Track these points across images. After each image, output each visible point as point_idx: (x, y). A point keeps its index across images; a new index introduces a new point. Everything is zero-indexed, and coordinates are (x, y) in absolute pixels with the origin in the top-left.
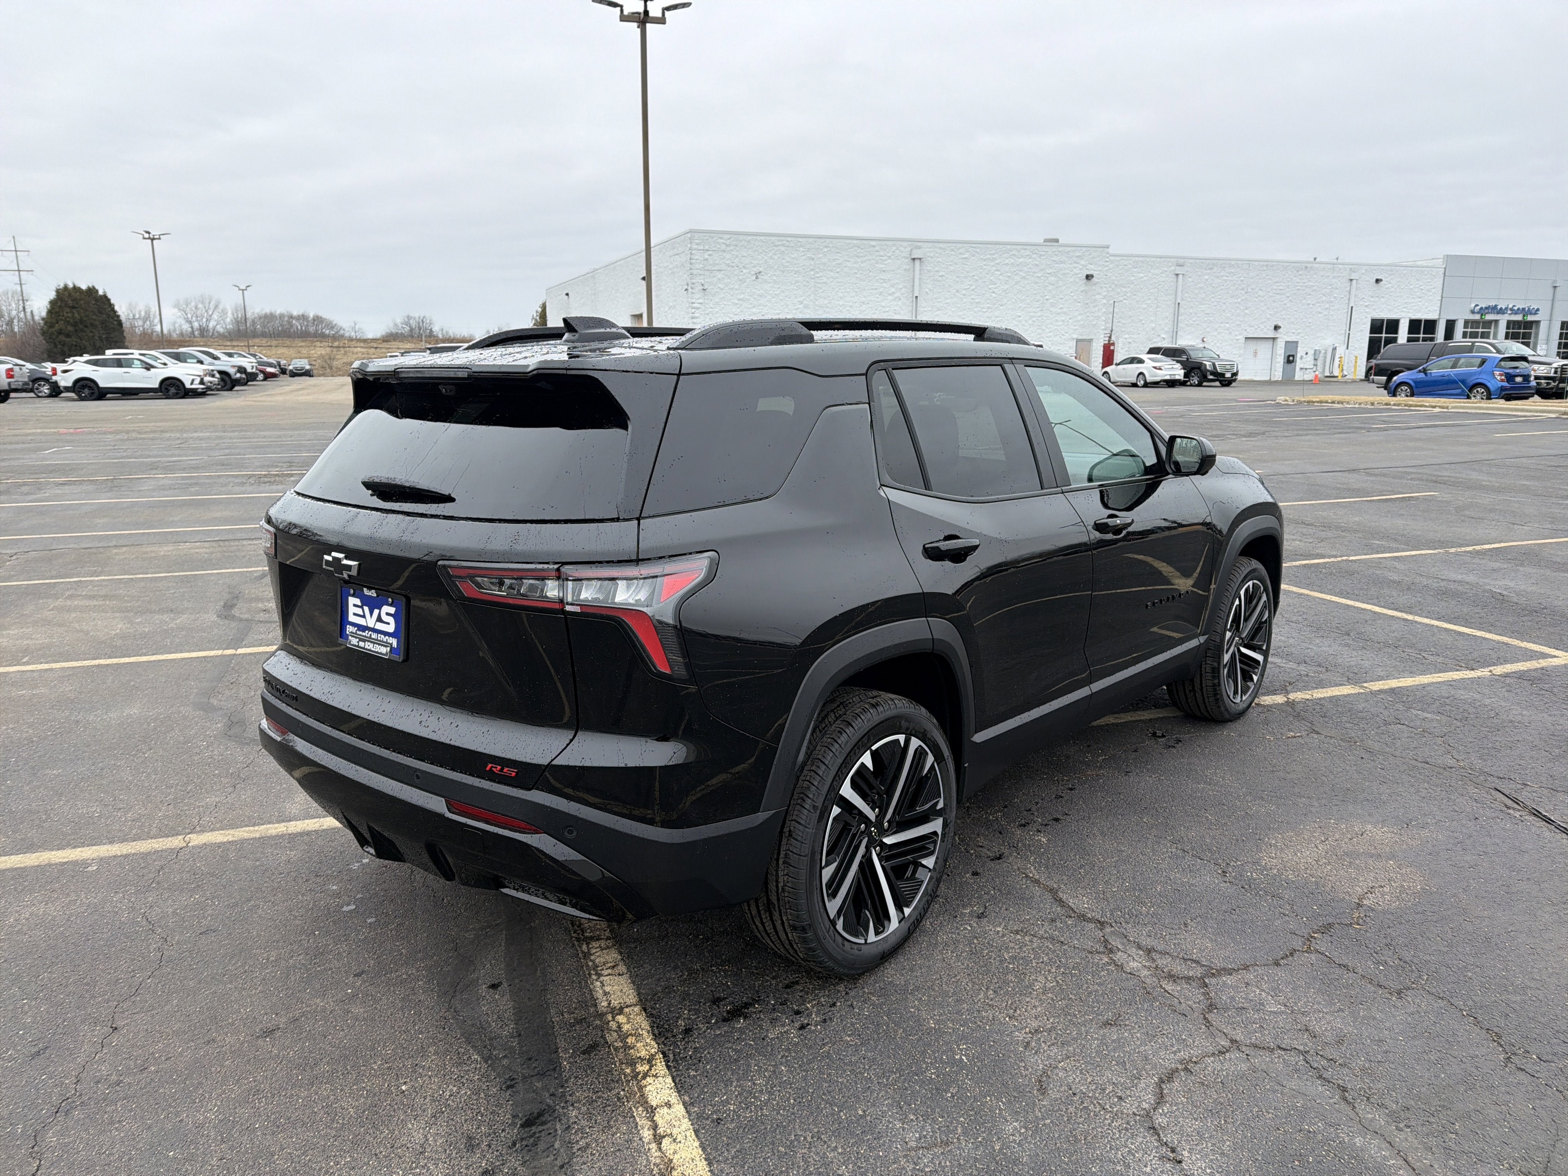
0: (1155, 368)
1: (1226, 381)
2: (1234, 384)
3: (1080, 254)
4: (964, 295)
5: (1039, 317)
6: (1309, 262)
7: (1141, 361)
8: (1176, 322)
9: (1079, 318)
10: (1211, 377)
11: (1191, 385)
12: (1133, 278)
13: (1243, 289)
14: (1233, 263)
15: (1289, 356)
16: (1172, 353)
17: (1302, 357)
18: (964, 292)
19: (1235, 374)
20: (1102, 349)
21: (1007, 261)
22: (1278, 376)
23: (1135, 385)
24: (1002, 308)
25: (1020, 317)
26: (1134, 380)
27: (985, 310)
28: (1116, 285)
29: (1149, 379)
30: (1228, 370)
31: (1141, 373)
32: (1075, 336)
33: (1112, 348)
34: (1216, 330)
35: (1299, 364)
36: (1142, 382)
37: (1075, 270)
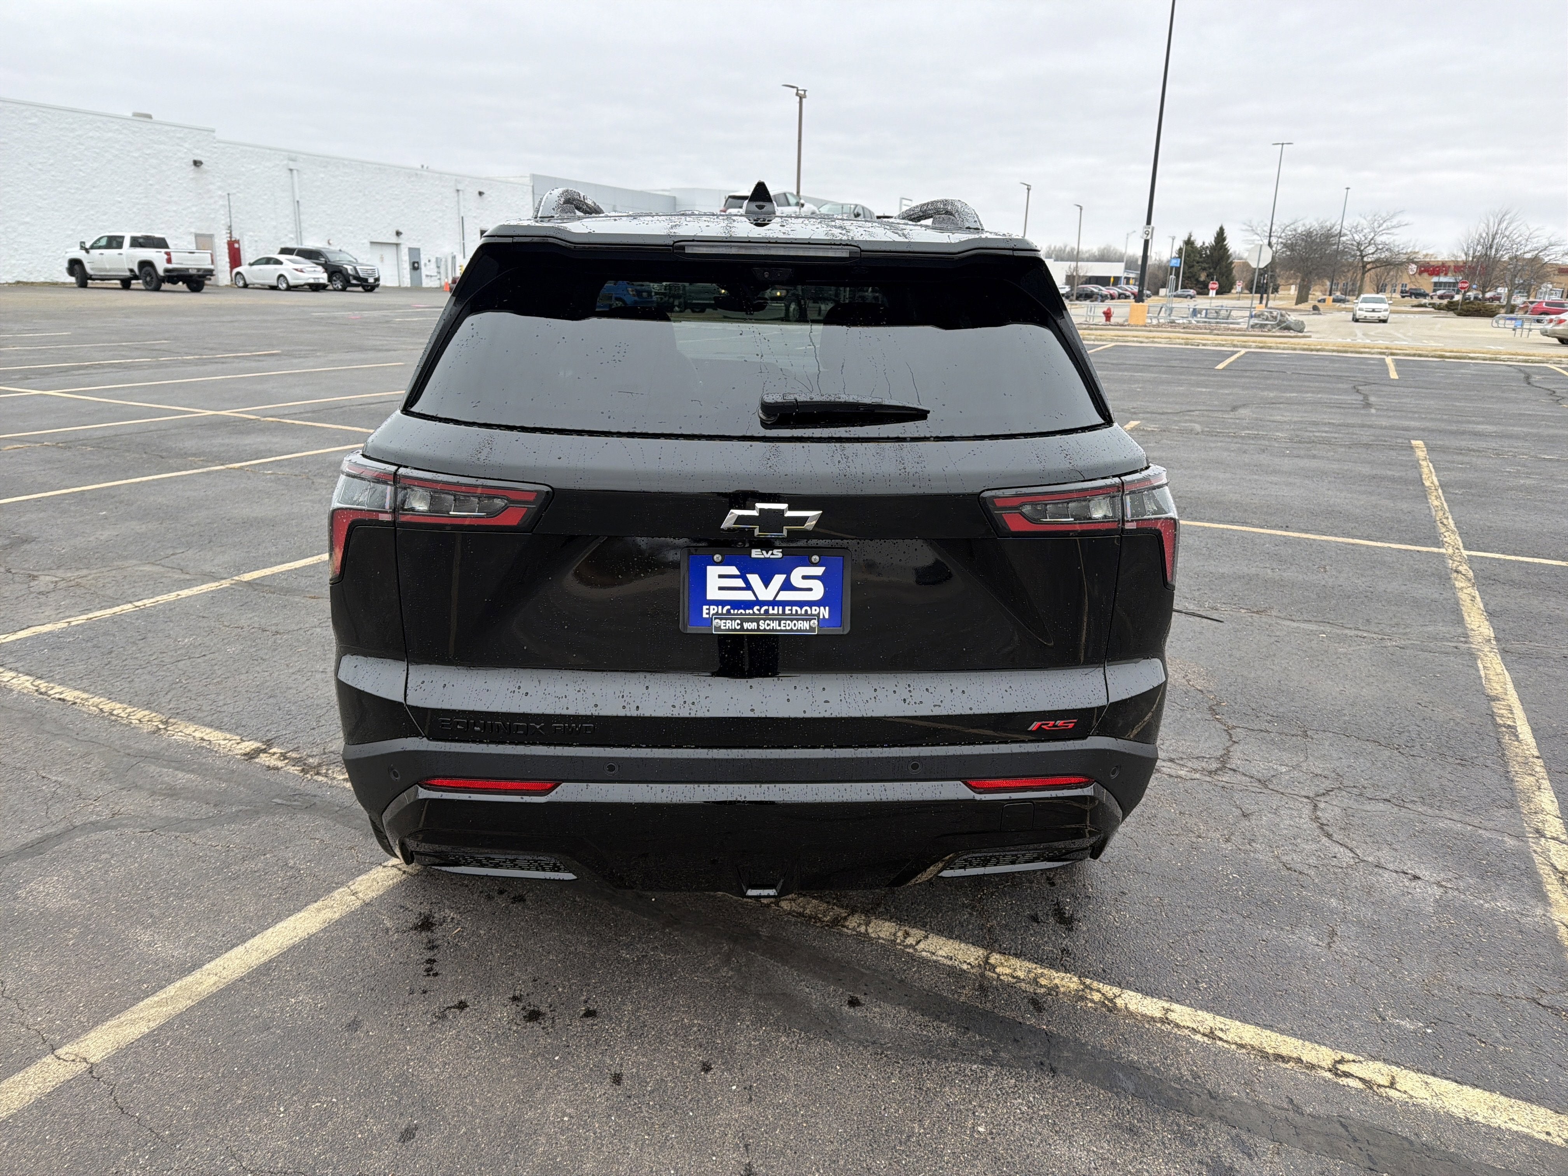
0: (297, 270)
1: (369, 286)
2: (376, 290)
3: (182, 135)
4: (40, 170)
5: (144, 204)
6: (417, 169)
7: (278, 262)
8: (298, 222)
9: (194, 209)
10: (354, 282)
11: (335, 290)
12: (243, 169)
13: (360, 191)
14: (346, 162)
15: (414, 263)
16: (311, 255)
17: (425, 265)
18: (40, 166)
19: (377, 280)
20: (226, 246)
21: (91, 134)
22: (407, 282)
23: (274, 288)
24: (94, 190)
25: (120, 202)
26: (274, 282)
27: (73, 191)
28: (226, 176)
29: (292, 282)
30: (371, 275)
31: (281, 276)
32: (193, 230)
33: (236, 246)
34: (340, 232)
35: (424, 271)
36: (285, 286)
37: (179, 154)
